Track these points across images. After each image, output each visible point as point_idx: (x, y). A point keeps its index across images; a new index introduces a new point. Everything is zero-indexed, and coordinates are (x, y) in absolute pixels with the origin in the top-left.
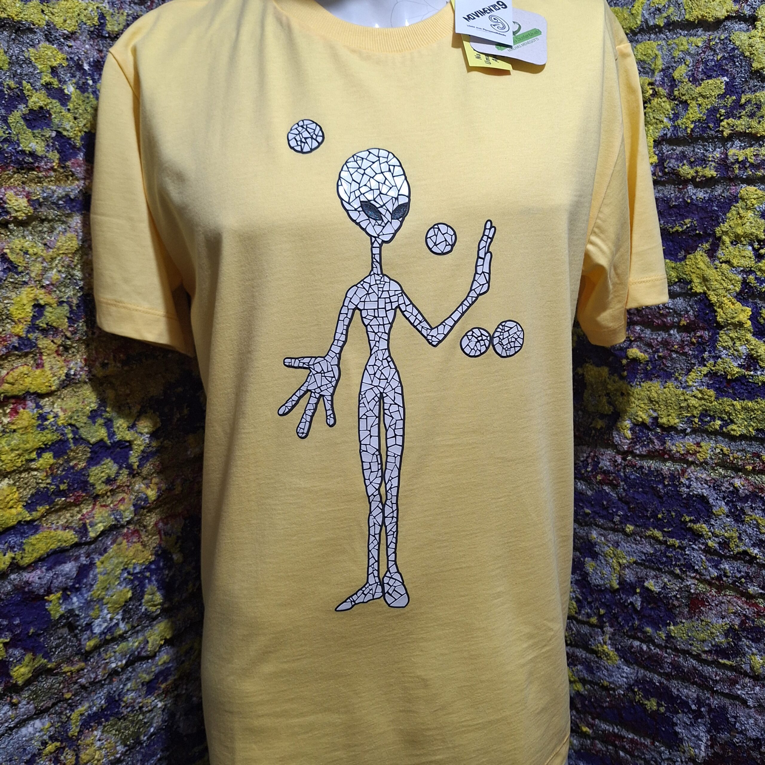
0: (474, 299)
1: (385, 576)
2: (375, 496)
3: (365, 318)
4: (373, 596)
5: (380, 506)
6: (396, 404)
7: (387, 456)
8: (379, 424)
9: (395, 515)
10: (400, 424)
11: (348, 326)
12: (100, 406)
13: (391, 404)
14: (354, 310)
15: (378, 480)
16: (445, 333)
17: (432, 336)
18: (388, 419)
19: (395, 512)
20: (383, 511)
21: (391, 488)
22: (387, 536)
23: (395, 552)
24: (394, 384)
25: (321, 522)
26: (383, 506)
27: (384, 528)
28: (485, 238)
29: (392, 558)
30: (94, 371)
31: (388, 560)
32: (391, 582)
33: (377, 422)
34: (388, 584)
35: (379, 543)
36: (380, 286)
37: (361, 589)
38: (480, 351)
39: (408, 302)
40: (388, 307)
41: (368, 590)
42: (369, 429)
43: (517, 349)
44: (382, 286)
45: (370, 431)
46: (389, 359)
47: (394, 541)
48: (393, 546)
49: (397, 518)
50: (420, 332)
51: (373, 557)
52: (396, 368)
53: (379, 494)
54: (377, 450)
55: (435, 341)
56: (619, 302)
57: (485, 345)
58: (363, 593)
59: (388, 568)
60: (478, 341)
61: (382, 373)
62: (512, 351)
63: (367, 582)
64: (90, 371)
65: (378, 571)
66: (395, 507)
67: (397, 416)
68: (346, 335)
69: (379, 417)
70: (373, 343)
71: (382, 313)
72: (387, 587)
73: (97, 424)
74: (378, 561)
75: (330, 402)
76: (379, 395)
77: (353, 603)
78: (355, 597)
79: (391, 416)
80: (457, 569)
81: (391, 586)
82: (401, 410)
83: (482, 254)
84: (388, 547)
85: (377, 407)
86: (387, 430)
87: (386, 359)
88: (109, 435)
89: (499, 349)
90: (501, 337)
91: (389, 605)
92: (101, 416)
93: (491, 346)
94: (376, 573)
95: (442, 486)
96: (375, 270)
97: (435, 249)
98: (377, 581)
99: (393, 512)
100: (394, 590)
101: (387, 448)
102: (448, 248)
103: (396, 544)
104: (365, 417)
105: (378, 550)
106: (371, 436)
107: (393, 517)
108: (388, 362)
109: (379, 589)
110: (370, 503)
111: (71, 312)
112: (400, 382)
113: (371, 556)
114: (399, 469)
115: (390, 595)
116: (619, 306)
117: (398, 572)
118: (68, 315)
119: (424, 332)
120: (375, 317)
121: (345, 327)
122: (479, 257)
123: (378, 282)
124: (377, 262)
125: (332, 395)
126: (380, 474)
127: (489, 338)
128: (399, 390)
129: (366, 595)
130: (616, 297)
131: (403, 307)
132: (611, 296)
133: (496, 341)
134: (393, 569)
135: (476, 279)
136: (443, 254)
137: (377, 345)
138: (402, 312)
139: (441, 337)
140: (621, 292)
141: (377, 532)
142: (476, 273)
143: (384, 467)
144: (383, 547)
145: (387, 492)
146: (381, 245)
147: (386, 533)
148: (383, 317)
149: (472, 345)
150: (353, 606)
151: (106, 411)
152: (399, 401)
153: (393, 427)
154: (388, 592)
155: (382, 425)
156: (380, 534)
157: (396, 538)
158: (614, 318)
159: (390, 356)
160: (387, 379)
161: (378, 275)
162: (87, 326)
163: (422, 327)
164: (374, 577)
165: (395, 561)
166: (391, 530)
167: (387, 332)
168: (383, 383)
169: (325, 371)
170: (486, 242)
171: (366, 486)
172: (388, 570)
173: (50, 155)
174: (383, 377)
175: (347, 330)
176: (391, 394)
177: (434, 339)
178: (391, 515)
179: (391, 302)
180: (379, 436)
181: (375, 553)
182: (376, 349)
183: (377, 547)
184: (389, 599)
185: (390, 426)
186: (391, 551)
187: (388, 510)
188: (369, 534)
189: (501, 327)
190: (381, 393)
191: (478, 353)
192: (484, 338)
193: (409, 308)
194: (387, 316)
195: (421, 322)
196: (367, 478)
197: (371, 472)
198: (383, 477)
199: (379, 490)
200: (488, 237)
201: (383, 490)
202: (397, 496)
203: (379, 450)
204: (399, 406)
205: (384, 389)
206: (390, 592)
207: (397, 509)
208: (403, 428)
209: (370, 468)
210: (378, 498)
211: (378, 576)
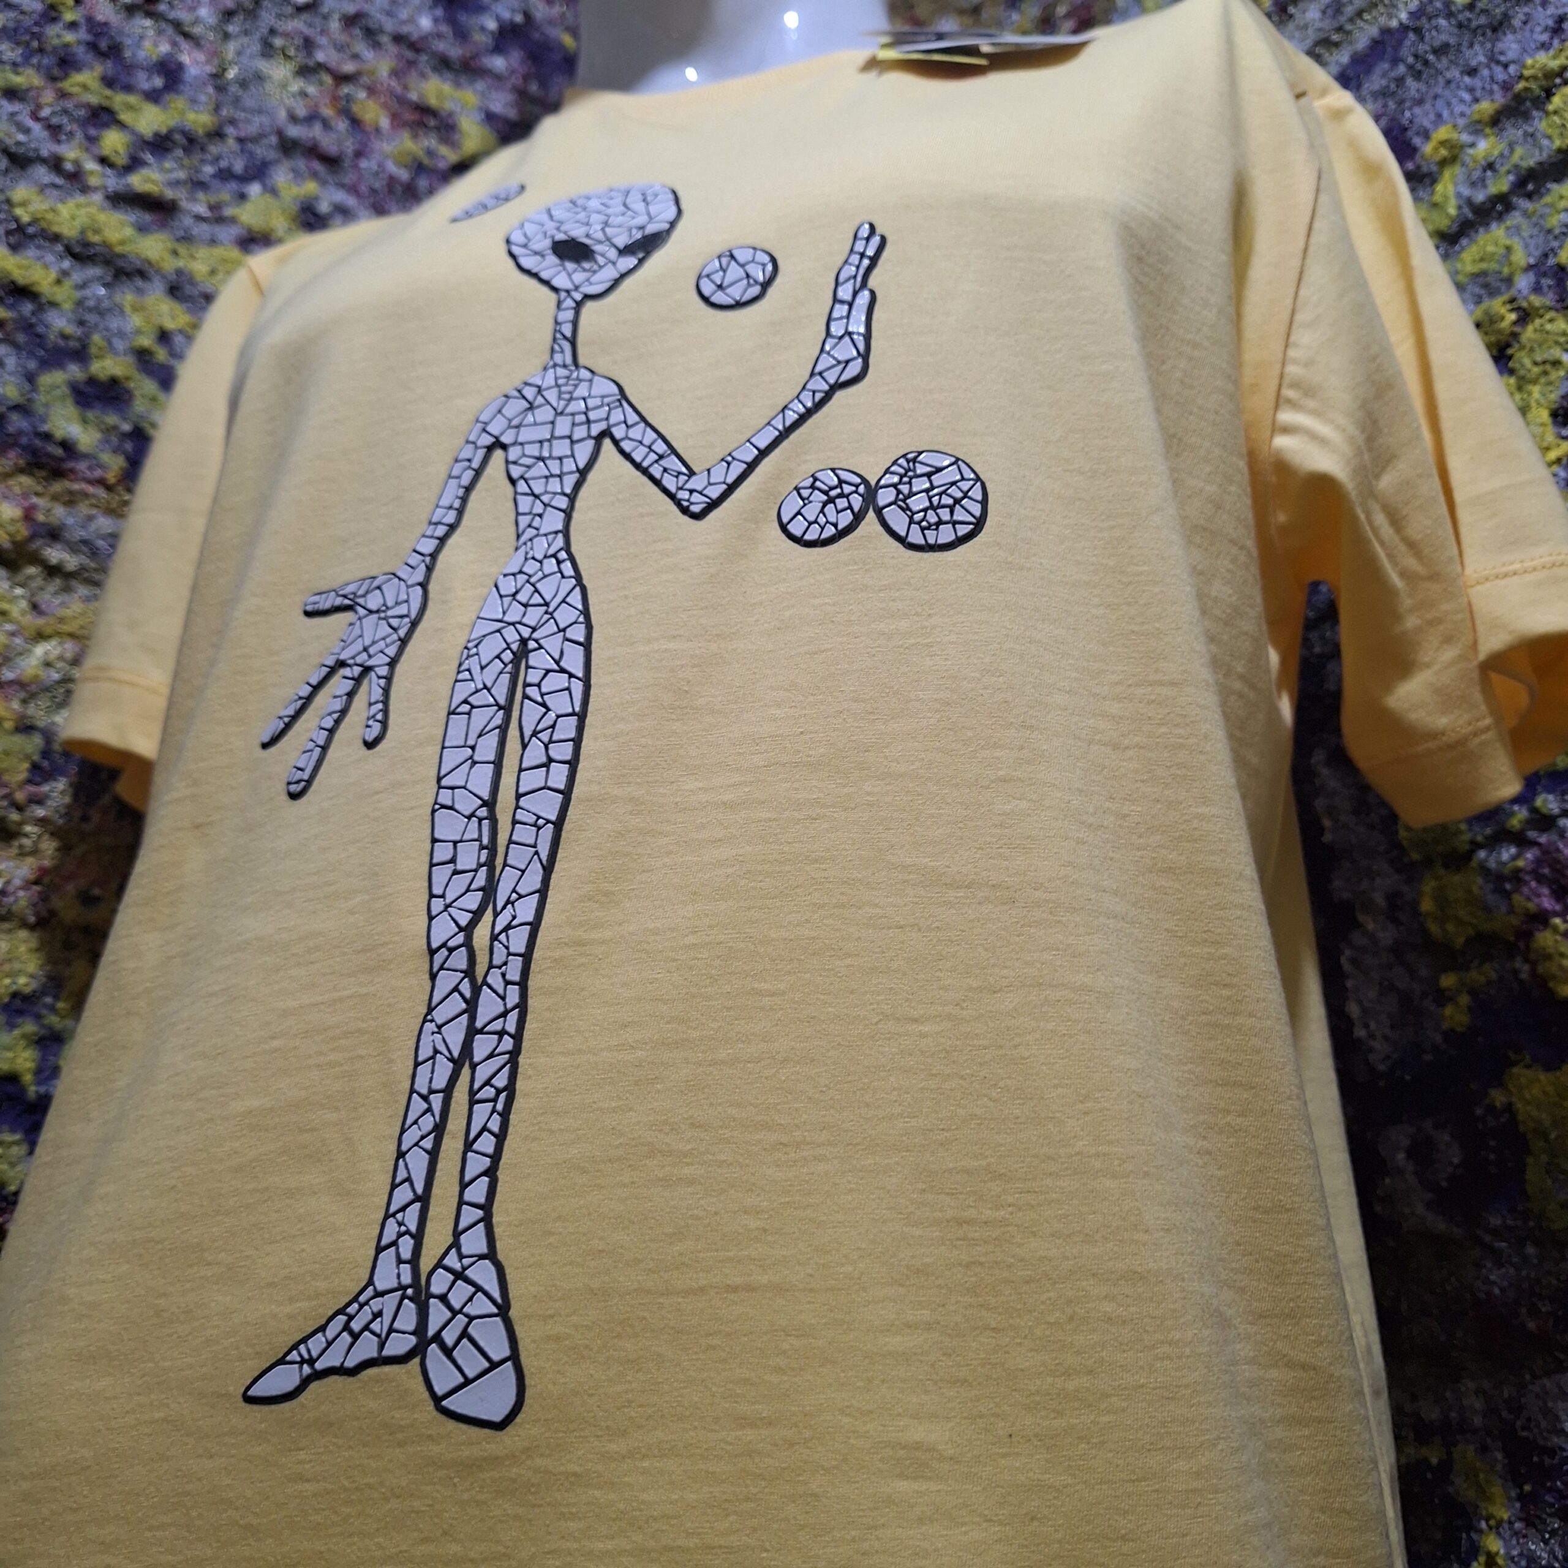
0: (818, 396)
1: (439, 1265)
2: (451, 950)
3: (515, 463)
4: (382, 1346)
5: (466, 988)
6: (563, 671)
7: (515, 822)
8: (504, 729)
9: (511, 1027)
10: (567, 728)
11: (468, 489)
12: (43, 992)
13: (548, 671)
14: (490, 449)
15: (473, 901)
16: (730, 480)
17: (691, 491)
18: (531, 714)
19: (513, 1016)
20: (471, 1006)
21: (508, 928)
22: (472, 1102)
23: (491, 1172)
24: (565, 616)
25: (275, 1044)
26: (476, 990)
27: (466, 1071)
28: (855, 259)
29: (477, 1192)
30: (57, 903)
31: (461, 1203)
32: (459, 1294)
33: (498, 720)
34: (443, 1298)
35: (439, 1130)
36: (563, 389)
37: (341, 1311)
38: (835, 525)
39: (633, 418)
40: (580, 432)
41: (366, 1314)
42: (471, 742)
43: (962, 530)
44: (570, 388)
45: (473, 748)
46: (563, 555)
47: (495, 1124)
48: (486, 1143)
49: (518, 1037)
50: (657, 482)
51: (408, 1179)
52: (578, 577)
53: (468, 944)
54: (485, 803)
55: (698, 503)
56: (1448, 640)
57: (850, 507)
58: (346, 1327)
59: (457, 1234)
60: (831, 500)
61: (537, 591)
62: (946, 535)
63: (370, 1282)
64: (44, 898)
65: (418, 1237)
66: (513, 996)
67: (560, 704)
68: (461, 512)
69: (507, 709)
70: (524, 521)
71: (561, 448)
72: (437, 1314)
73: (16, 1032)
74: (423, 1199)
75: (382, 682)
76: (515, 647)
77: (307, 1369)
78: (316, 1344)
79: (544, 705)
80: (733, 1289)
81: (455, 1313)
82: (577, 687)
83: (845, 293)
84: (468, 1146)
85: (505, 678)
86: (524, 746)
87: (554, 556)
88: (38, 1072)
89: (898, 520)
90: (905, 489)
91: (437, 1400)
92: (38, 1017)
93: (871, 514)
94: (406, 1246)
95: (691, 939)
96: (558, 358)
97: (719, 298)
98: (406, 1279)
99: (504, 1015)
100: (464, 1334)
101: (519, 796)
102: (755, 290)
103: (501, 1138)
104: (465, 708)
105: (434, 1154)
106: (475, 763)
107: (501, 1033)
108: (559, 562)
109: (408, 1319)
110: (433, 977)
111: (46, 753)
112: (586, 612)
113: (402, 1174)
114: (548, 869)
115: (448, 1352)
116: (1449, 653)
117: (491, 1255)
118: (36, 758)
119: (670, 483)
120: (541, 459)
121: (461, 492)
122: (836, 300)
123: (560, 382)
124: (565, 337)
125: (393, 663)
126: (481, 879)
127: (862, 489)
128: (578, 633)
129: (355, 1336)
130: (1431, 623)
131: (619, 432)
132: (1411, 622)
133: (885, 497)
134: (474, 1242)
135: (827, 348)
136: (738, 305)
137: (535, 524)
138: (616, 443)
139: (715, 492)
140: (1445, 606)
141: (440, 1083)
142: (828, 333)
143: (499, 861)
144: (452, 1145)
145: (494, 938)
146: (579, 305)
147: (472, 1093)
148: (560, 459)
149: (810, 513)
150: (305, 1382)
151: (53, 1009)
152: (574, 661)
153: (545, 736)
154: (437, 1338)
155: (513, 732)
156: (448, 1092)
157: (505, 1115)
158: (1447, 699)
159: (567, 547)
160: (547, 604)
161: (565, 366)
162: (76, 797)
163: (665, 470)
164: (400, 1261)
165: (487, 1207)
166: (488, 1083)
167: (568, 491)
168: (534, 616)
169: (390, 604)
170: (858, 267)
171: (431, 918)
172: (456, 1244)
173: (106, 457)
174: (537, 599)
175: (464, 500)
176: (553, 645)
177: (696, 497)
178: (497, 1025)
179: (588, 422)
180: (498, 764)
181: (418, 1162)
182: (531, 532)
183: (428, 1143)
184: (444, 1377)
185: (535, 734)
186: (477, 1164)
187: (488, 1006)
188: (412, 1091)
189: (902, 461)
190: (524, 642)
191: (830, 531)
192: (847, 489)
193: (636, 433)
194: (573, 456)
195: (661, 457)
196: (437, 891)
197: (456, 872)
198: (489, 891)
199: (468, 930)
200: (862, 255)
201: (482, 934)
202: (527, 957)
203: (490, 804)
204: (571, 676)
205: (534, 629)
206: (449, 1337)
207: (522, 1007)
208: (577, 742)
209: (453, 861)
210: (460, 960)
211: (414, 1261)
